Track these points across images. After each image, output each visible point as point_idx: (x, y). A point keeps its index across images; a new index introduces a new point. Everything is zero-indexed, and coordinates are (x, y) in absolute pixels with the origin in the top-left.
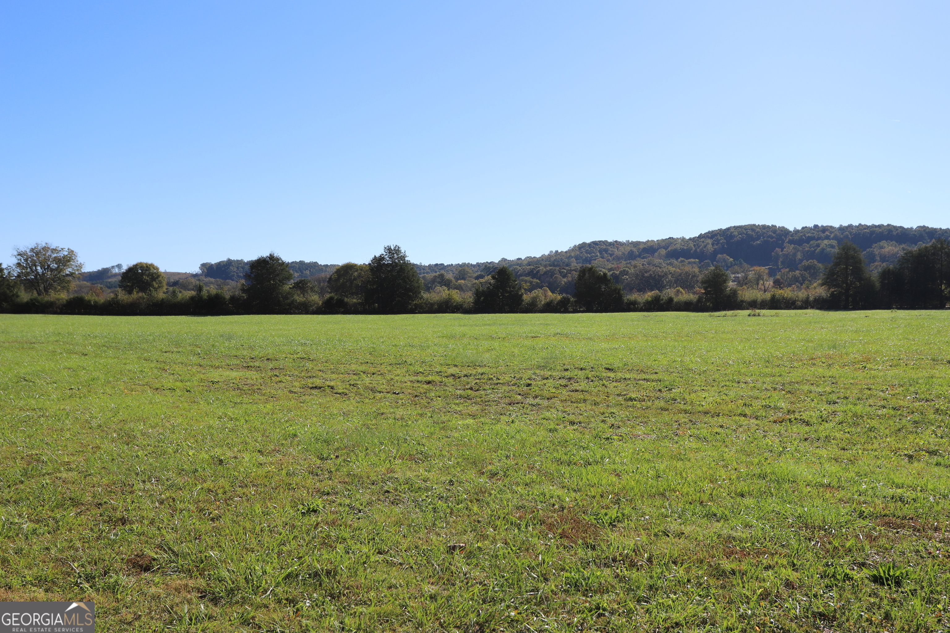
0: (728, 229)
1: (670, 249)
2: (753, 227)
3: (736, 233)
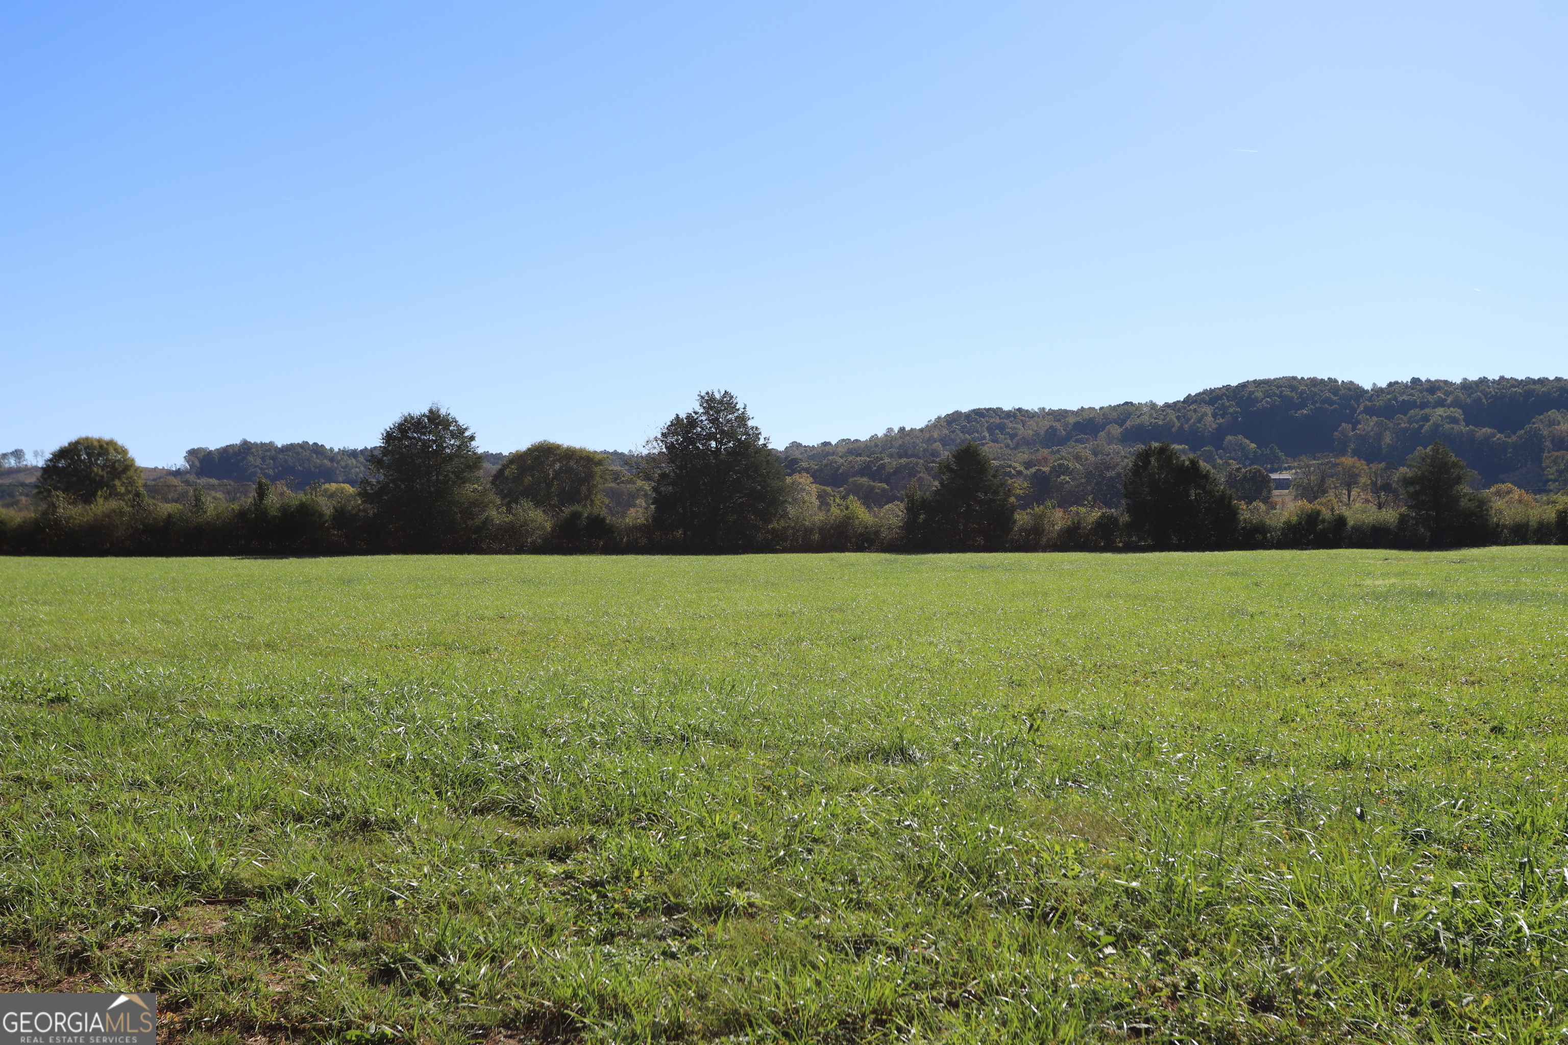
0: (1243, 386)
1: (1128, 424)
2: (1291, 383)
3: (1260, 394)
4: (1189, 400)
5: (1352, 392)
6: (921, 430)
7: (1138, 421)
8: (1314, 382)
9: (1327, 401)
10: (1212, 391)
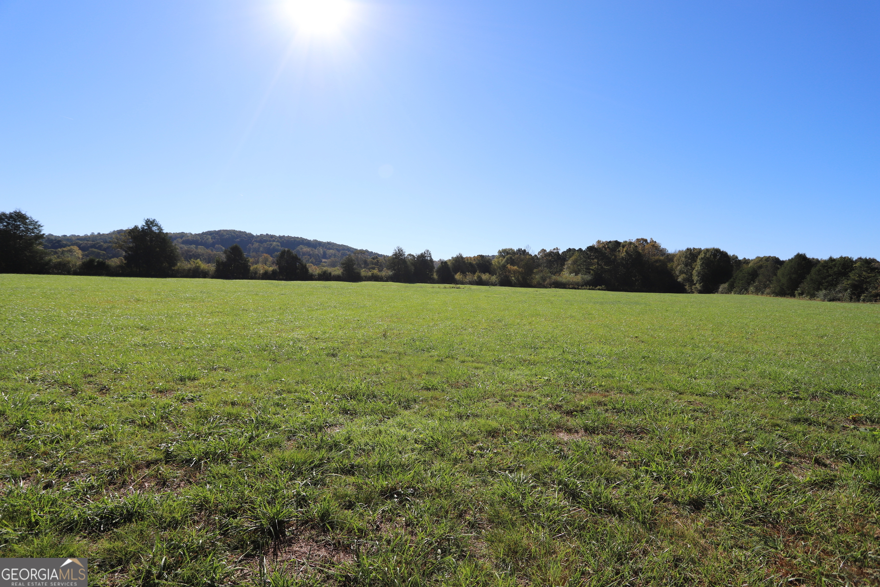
0: (220, 231)
1: (184, 238)
2: (234, 231)
3: (225, 234)
4: (203, 233)
5: (250, 236)
6: (107, 234)
7: (187, 238)
8: (240, 232)
9: (244, 237)
10: (210, 231)
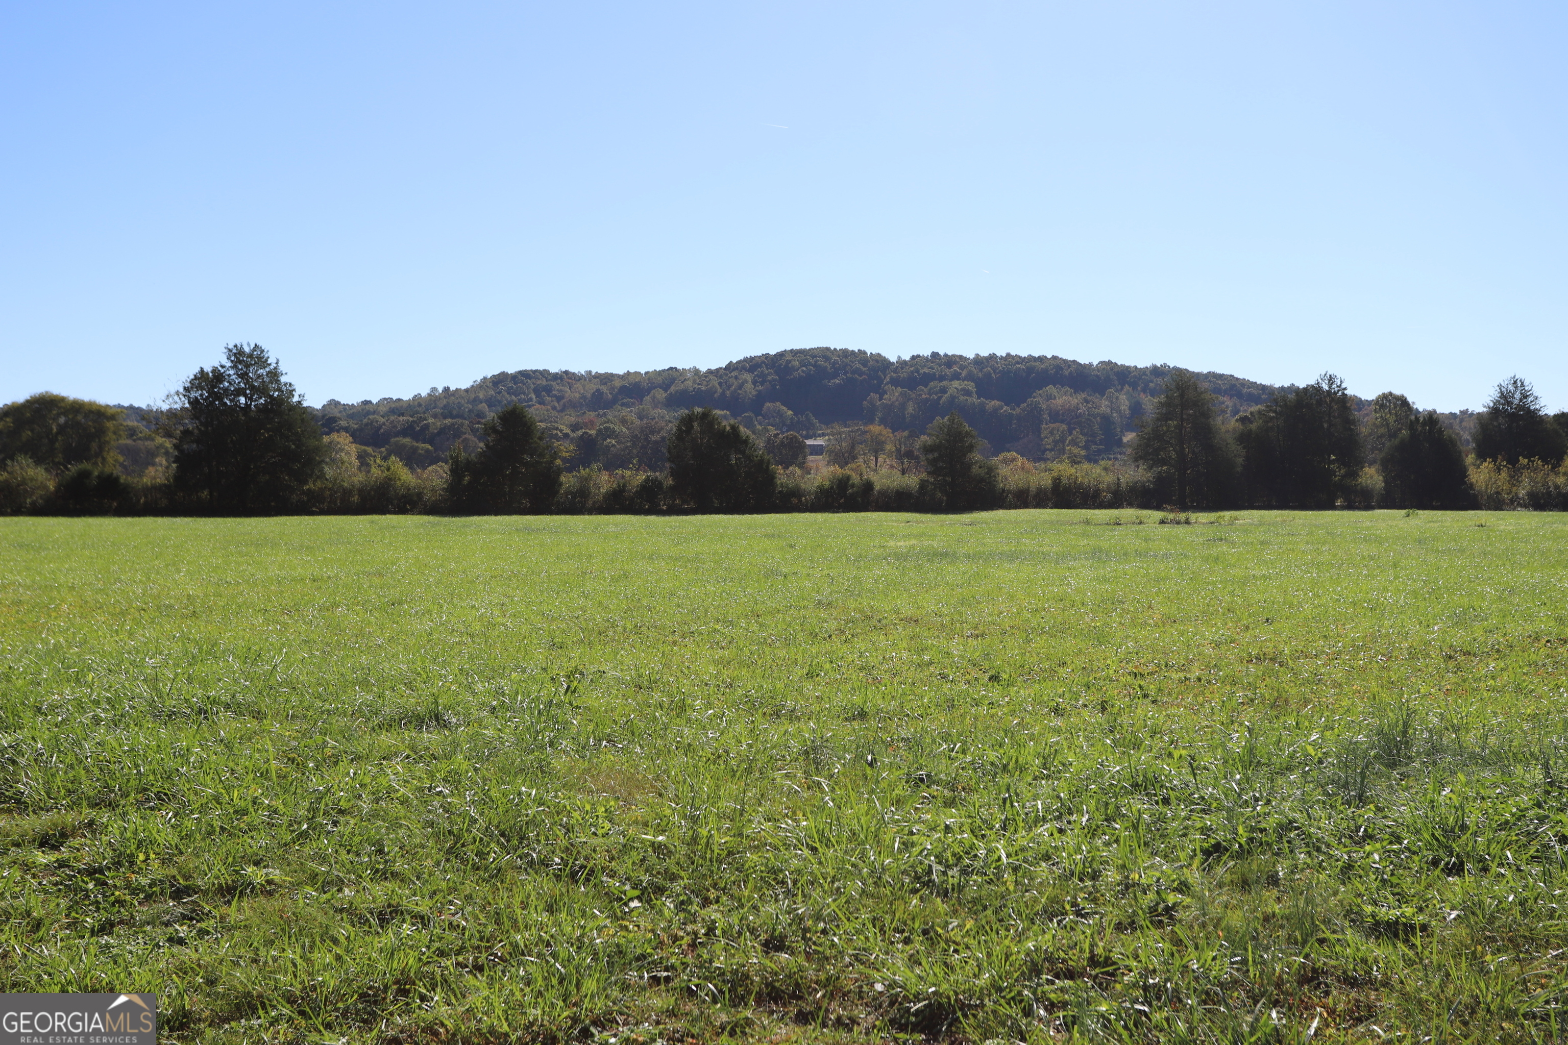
0: (781, 355)
1: (673, 389)
2: (825, 353)
3: (797, 363)
4: (730, 367)
5: (879, 364)
6: (467, 390)
7: (682, 387)
8: (845, 353)
9: (857, 371)
10: (752, 359)
